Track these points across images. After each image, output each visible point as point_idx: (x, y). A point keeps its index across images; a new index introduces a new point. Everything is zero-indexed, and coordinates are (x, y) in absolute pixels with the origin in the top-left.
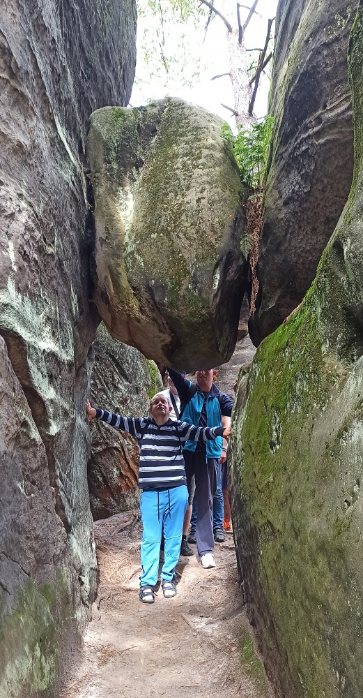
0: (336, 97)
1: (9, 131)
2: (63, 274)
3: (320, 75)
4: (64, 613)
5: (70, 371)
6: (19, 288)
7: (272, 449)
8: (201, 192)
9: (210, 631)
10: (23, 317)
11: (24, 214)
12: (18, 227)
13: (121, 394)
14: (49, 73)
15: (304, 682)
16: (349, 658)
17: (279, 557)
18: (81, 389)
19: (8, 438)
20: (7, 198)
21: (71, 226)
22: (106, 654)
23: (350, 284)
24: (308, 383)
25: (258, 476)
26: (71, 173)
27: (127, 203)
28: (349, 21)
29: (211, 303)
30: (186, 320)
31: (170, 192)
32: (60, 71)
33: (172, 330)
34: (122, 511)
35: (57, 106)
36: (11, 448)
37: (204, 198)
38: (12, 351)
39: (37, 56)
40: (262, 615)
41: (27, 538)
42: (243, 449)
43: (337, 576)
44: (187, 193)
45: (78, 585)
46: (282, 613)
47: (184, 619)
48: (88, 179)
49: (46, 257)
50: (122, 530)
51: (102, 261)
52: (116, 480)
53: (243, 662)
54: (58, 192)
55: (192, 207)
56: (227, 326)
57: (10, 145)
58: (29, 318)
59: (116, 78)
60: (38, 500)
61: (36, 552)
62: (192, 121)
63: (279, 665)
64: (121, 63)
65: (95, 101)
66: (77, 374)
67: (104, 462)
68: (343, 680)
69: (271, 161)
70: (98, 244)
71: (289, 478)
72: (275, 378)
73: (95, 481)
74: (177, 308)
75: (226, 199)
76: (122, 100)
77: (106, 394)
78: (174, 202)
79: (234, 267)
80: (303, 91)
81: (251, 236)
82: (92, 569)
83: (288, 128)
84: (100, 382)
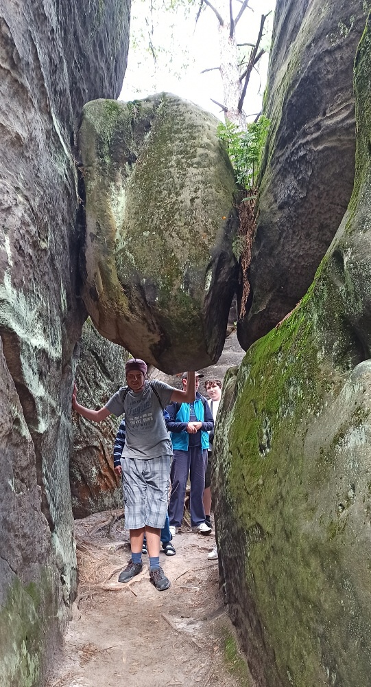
0: (335, 105)
1: (8, 123)
2: (55, 270)
3: (321, 82)
4: (47, 612)
5: (58, 368)
6: (14, 284)
7: (262, 452)
8: (195, 192)
9: (191, 631)
10: (17, 313)
11: (21, 207)
12: (14, 221)
13: (102, 392)
14: (48, 64)
15: (293, 679)
16: (341, 655)
17: (268, 558)
18: (66, 386)
20: (5, 191)
21: (63, 220)
22: (88, 653)
23: (348, 293)
24: (302, 389)
25: (247, 479)
26: (65, 166)
27: (119, 198)
28: (352, 30)
29: (202, 304)
30: (176, 320)
31: (163, 189)
32: (57, 61)
33: (162, 330)
34: (100, 511)
35: (52, 97)
36: (3, 445)
37: (197, 198)
38: (6, 347)
39: (37, 46)
40: (247, 615)
41: (16, 536)
42: (230, 452)
43: (331, 577)
44: (181, 192)
45: (60, 584)
46: (270, 612)
47: (165, 619)
48: (79, 172)
49: (40, 252)
50: (100, 530)
51: (92, 257)
52: (95, 479)
53: (226, 661)
54: (52, 186)
55: (186, 206)
56: (216, 328)
57: (7, 137)
58: (23, 313)
59: (108, 69)
60: (27, 498)
61: (23, 550)
62: (187, 118)
63: (266, 663)
64: (113, 54)
65: (87, 91)
66: (63, 372)
67: (83, 461)
68: (334, 677)
69: (266, 164)
70: (88, 239)
71: (280, 482)
72: (266, 382)
73: (74, 480)
74: (168, 308)
75: (219, 200)
76: (113, 92)
77: (88, 393)
78: (167, 201)
79: (226, 269)
80: (303, 96)
81: (243, 238)
82: (72, 568)
83: (286, 132)
84: (82, 379)
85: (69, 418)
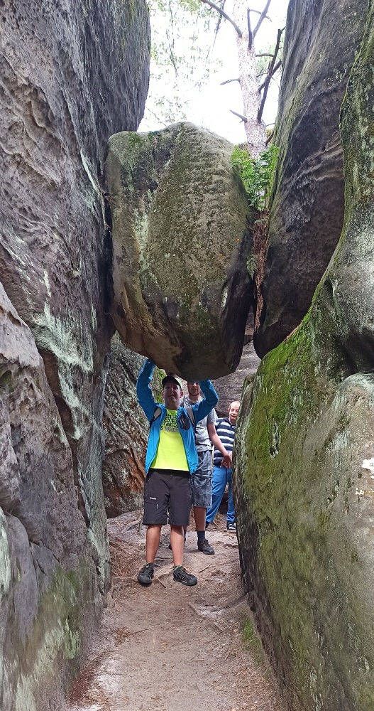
0: (333, 141)
1: (44, 172)
2: (86, 293)
3: (320, 120)
4: (86, 598)
5: (90, 381)
6: (53, 312)
7: (272, 454)
8: (212, 216)
9: (214, 617)
10: (56, 336)
11: (57, 244)
12: (51, 257)
13: (131, 398)
14: (77, 113)
15: (293, 646)
16: (326, 621)
17: (275, 547)
18: (97, 396)
19: (44, 443)
20: (43, 232)
21: (92, 247)
22: (122, 635)
23: (337, 317)
24: (303, 398)
25: (259, 478)
26: (93, 199)
27: (142, 223)
28: (345, 76)
29: (219, 319)
30: (196, 334)
31: (183, 214)
32: (84, 107)
33: (183, 343)
34: (130, 511)
35: (81, 139)
36: (47, 451)
37: (214, 222)
38: (47, 366)
39: (68, 101)
40: (260, 598)
41: (58, 529)
42: (246, 454)
44: (198, 216)
45: (96, 574)
46: (277, 593)
47: (191, 607)
48: (106, 201)
49: (73, 280)
50: (131, 528)
51: (118, 278)
52: (125, 480)
53: (243, 641)
54: (82, 220)
55: (203, 230)
56: (233, 339)
57: (45, 184)
58: (60, 337)
59: (131, 99)
60: (66, 497)
61: (64, 541)
62: (203, 147)
63: (274, 637)
64: (135, 84)
66: (95, 383)
67: (114, 463)
68: (323, 639)
69: (276, 189)
70: (115, 262)
71: (286, 480)
72: (275, 391)
73: (105, 482)
74: (188, 324)
75: (234, 223)
76: (136, 118)
77: (117, 399)
78: (186, 225)
79: (241, 285)
80: (305, 133)
81: (257, 257)
82: (106, 561)
83: (291, 163)
84: (111, 387)
85: (100, 424)
